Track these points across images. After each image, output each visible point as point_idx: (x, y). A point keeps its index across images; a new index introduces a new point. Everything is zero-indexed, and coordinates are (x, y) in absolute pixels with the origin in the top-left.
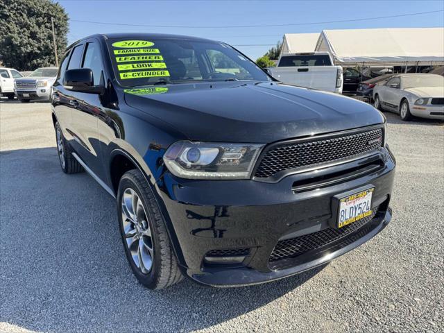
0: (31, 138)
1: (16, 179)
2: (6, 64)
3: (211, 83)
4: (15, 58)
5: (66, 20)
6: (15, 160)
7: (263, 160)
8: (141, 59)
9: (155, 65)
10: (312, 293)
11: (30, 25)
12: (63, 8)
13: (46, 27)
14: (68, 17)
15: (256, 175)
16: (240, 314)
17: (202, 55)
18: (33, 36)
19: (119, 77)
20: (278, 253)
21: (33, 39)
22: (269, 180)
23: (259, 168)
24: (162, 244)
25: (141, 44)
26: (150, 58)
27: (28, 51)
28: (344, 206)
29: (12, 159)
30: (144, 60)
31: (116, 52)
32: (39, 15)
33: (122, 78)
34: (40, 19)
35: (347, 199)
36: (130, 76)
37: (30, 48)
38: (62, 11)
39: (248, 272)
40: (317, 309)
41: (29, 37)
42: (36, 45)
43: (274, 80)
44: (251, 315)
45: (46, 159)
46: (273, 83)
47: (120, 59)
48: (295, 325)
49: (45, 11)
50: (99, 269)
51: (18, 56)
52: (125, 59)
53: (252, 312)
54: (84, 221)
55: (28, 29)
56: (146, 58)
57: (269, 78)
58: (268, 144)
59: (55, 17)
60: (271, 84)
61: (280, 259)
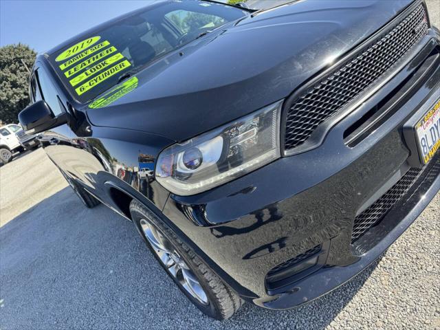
0: (48, 184)
1: (46, 235)
2: (6, 122)
3: (179, 51)
4: (10, 112)
5: (35, 55)
6: (41, 215)
7: (288, 124)
8: (92, 62)
9: (110, 61)
10: (412, 248)
11: (7, 77)
12: (26, 46)
13: (21, 71)
14: (35, 51)
15: (287, 148)
16: (336, 313)
17: (163, 24)
18: (14, 85)
19: (75, 94)
20: (357, 230)
21: (16, 88)
22: (307, 146)
23: (287, 136)
24: (207, 276)
25: (86, 44)
26: (101, 55)
27: (17, 101)
28: (421, 133)
29: (38, 214)
30: (96, 60)
31: (62, 67)
32: (9, 63)
33: (79, 93)
34: (13, 66)
35: (422, 121)
36: (87, 87)
37: (17, 97)
38: (27, 49)
39: (330, 272)
40: (430, 269)
41: (12, 88)
42: (21, 91)
43: (252, 11)
44: (350, 310)
45: (67, 201)
46: (253, 13)
47: (70, 73)
48: (412, 303)
49: (13, 57)
50: (156, 311)
51: (12, 109)
52: (75, 70)
53: (350, 304)
54: (123, 256)
55: (7, 80)
56: (97, 57)
57: (245, 12)
58: (287, 98)
59: (24, 58)
60: (252, 16)
61: (362, 235)
